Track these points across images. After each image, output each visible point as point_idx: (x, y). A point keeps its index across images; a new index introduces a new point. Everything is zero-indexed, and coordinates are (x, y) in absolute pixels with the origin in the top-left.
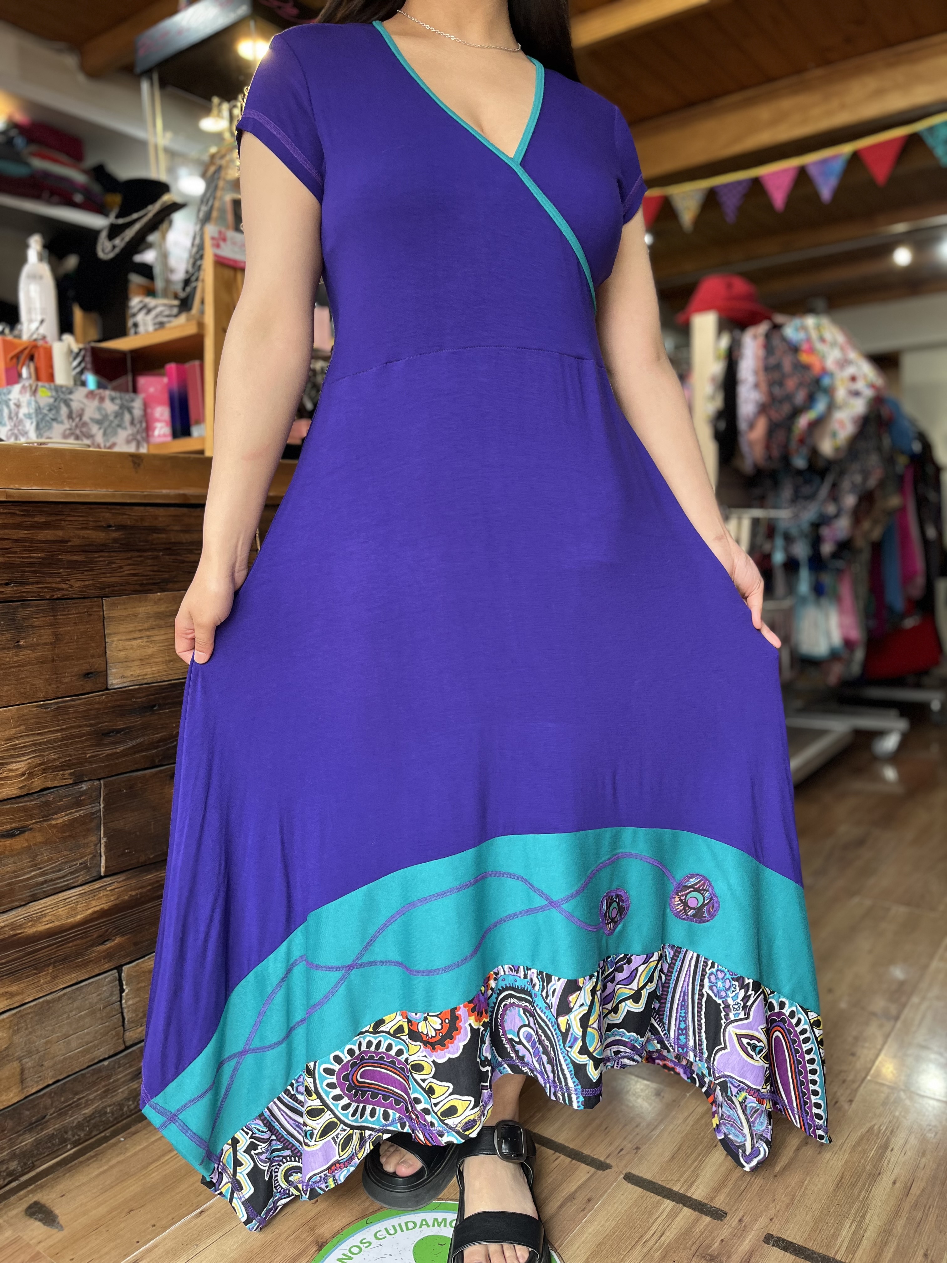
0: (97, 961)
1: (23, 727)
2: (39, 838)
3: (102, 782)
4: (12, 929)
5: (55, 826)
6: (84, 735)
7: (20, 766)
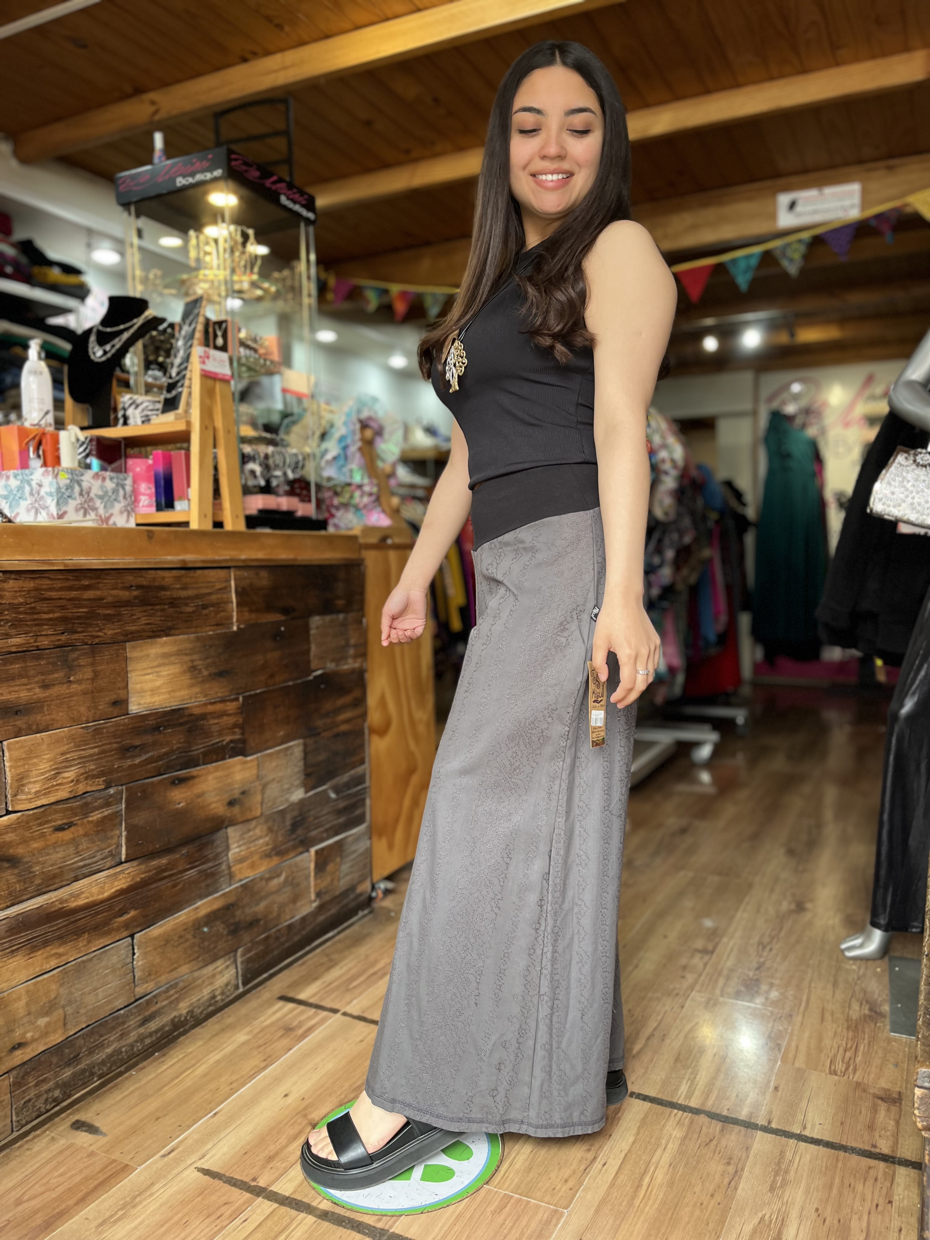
0: (118, 929)
1: (72, 744)
2: (81, 832)
3: (124, 787)
4: (61, 903)
5: (91, 822)
6: (113, 750)
7: (70, 774)
